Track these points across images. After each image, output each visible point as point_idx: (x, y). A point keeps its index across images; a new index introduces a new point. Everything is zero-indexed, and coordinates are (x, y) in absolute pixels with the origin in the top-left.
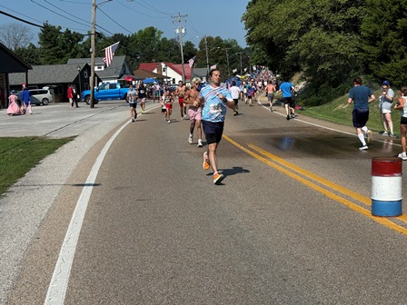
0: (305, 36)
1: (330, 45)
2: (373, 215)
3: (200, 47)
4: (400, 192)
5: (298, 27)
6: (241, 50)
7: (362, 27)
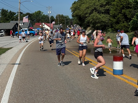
0: (91, 15)
1: (100, 18)
2: (114, 74)
3: (56, 18)
4: (122, 67)
5: (89, 12)
6: (70, 19)
7: (110, 12)
